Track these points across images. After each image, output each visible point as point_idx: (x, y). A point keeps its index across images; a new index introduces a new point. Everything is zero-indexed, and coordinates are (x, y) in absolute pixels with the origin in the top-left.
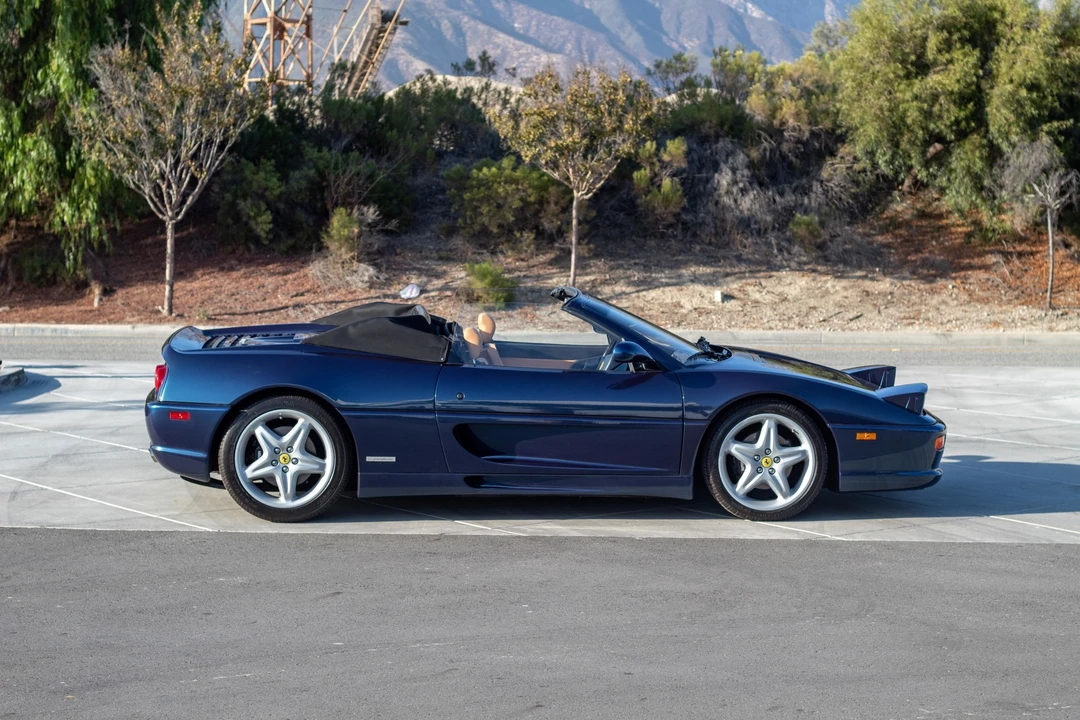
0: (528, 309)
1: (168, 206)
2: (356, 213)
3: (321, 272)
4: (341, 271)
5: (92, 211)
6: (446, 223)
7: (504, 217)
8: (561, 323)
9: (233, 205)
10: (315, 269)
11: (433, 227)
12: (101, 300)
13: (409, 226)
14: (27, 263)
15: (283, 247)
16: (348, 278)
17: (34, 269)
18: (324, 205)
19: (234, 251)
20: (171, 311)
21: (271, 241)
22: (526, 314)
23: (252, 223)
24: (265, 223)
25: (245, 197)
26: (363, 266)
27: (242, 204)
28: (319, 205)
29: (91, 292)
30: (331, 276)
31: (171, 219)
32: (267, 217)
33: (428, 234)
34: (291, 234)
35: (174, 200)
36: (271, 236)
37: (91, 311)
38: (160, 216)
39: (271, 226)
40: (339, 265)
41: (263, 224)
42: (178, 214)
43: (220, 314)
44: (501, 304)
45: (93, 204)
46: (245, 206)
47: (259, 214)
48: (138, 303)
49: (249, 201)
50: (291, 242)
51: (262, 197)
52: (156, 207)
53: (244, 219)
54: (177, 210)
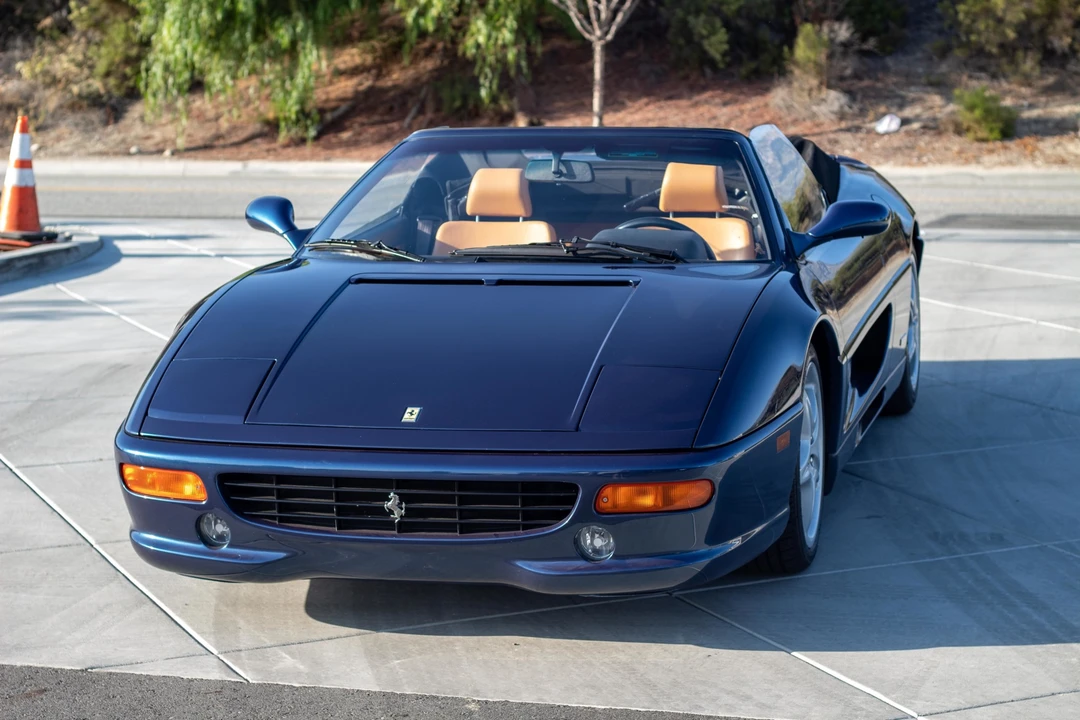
0: (1029, 140)
1: (595, 24)
2: (825, 29)
3: (783, 100)
4: (807, 99)
5: (511, 31)
6: (939, 41)
7: (1004, 34)
8: (1066, 157)
9: (684, 23)
10: (778, 96)
11: (927, 46)
13: (893, 45)
14: (445, 94)
15: (743, 71)
16: (815, 108)
17: (453, 100)
18: (793, 22)
19: (686, 78)
21: (729, 65)
22: (1025, 146)
23: (706, 44)
24: (721, 43)
25: (697, 13)
26: (833, 94)
27: (691, 19)
28: (787, 21)
30: (796, 105)
31: (600, 39)
32: (722, 35)
33: (919, 55)
34: (754, 56)
35: (603, 16)
36: (728, 59)
38: (587, 36)
39: (725, 47)
40: (805, 94)
41: (717, 44)
42: (606, 33)
44: (996, 134)
45: (511, 22)
46: (699, 24)
47: (713, 32)
49: (703, 17)
50: (753, 65)
51: (717, 12)
52: (582, 25)
53: (696, 38)
54: (605, 29)
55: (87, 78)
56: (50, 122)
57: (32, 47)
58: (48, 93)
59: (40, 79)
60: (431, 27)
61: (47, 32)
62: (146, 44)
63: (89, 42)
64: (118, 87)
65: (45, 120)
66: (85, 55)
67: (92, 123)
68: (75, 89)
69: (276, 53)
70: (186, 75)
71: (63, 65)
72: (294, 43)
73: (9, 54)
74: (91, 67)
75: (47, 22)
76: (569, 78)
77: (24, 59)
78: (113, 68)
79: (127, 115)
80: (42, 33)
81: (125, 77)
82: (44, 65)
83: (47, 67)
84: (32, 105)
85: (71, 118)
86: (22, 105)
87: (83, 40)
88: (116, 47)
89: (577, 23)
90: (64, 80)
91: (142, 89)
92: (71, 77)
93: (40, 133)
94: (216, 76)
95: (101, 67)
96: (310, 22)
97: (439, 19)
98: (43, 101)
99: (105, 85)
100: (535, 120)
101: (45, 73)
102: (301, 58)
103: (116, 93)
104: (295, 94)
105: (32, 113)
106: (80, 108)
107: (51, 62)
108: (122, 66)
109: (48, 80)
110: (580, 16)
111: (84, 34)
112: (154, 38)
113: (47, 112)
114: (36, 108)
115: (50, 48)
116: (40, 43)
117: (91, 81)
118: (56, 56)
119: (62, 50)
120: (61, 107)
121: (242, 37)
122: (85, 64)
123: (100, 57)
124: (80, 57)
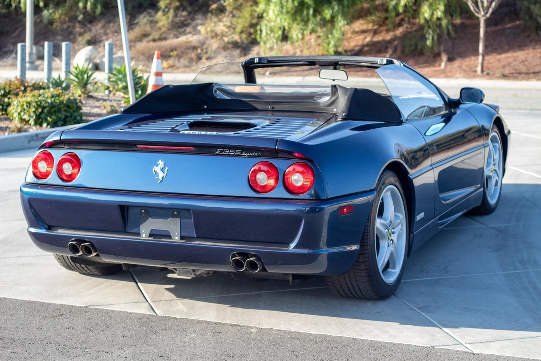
1: (481, 9)
5: (442, 11)
9: (529, 8)
12: (446, 64)
14: (407, 43)
17: (411, 46)
19: (529, 36)
20: (483, 71)
25: (535, 3)
27: (532, 6)
29: (441, 60)
31: (483, 16)
35: (485, 4)
37: (439, 71)
38: (477, 14)
42: (487, 13)
43: (513, 73)
45: (442, 7)
46: (536, 9)
48: (467, 66)
52: (474, 9)
53: (535, 16)
54: (486, 11)
55: (232, 34)
56: (213, 55)
57: (206, 18)
58: (213, 41)
59: (210, 34)
60: (401, 10)
61: (214, 11)
62: (261, 17)
63: (234, 16)
64: (247, 38)
65: (211, 54)
66: (231, 22)
67: (234, 56)
68: (226, 39)
69: (324, 23)
70: (280, 32)
71: (221, 27)
72: (333, 17)
73: (195, 22)
74: (234, 28)
75: (214, 6)
76: (470, 36)
77: (202, 24)
78: (245, 29)
79: (251, 52)
80: (211, 11)
81: (250, 34)
82: (212, 27)
83: (214, 28)
84: (205, 47)
85: (224, 54)
86: (200, 47)
87: (231, 15)
88: (246, 18)
89: (472, 8)
90: (221, 35)
91: (259, 39)
92: (224, 33)
93: (209, 61)
94: (295, 33)
95: (239, 29)
96: (341, 7)
97: (405, 6)
98: (210, 45)
99: (241, 38)
100: (451, 56)
101: (212, 31)
102: (336, 24)
103: (246, 41)
104: (332, 43)
105: (205, 51)
106: (229, 48)
107: (215, 26)
108: (249, 28)
109: (213, 34)
110: (473, 4)
111: (232, 12)
112: (265, 15)
113: (212, 50)
114: (207, 48)
115: (215, 19)
116: (210, 16)
117: (234, 35)
118: (218, 23)
119: (220, 20)
120: (219, 48)
121: (308, 14)
122: (232, 27)
123: (238, 23)
124: (229, 24)
